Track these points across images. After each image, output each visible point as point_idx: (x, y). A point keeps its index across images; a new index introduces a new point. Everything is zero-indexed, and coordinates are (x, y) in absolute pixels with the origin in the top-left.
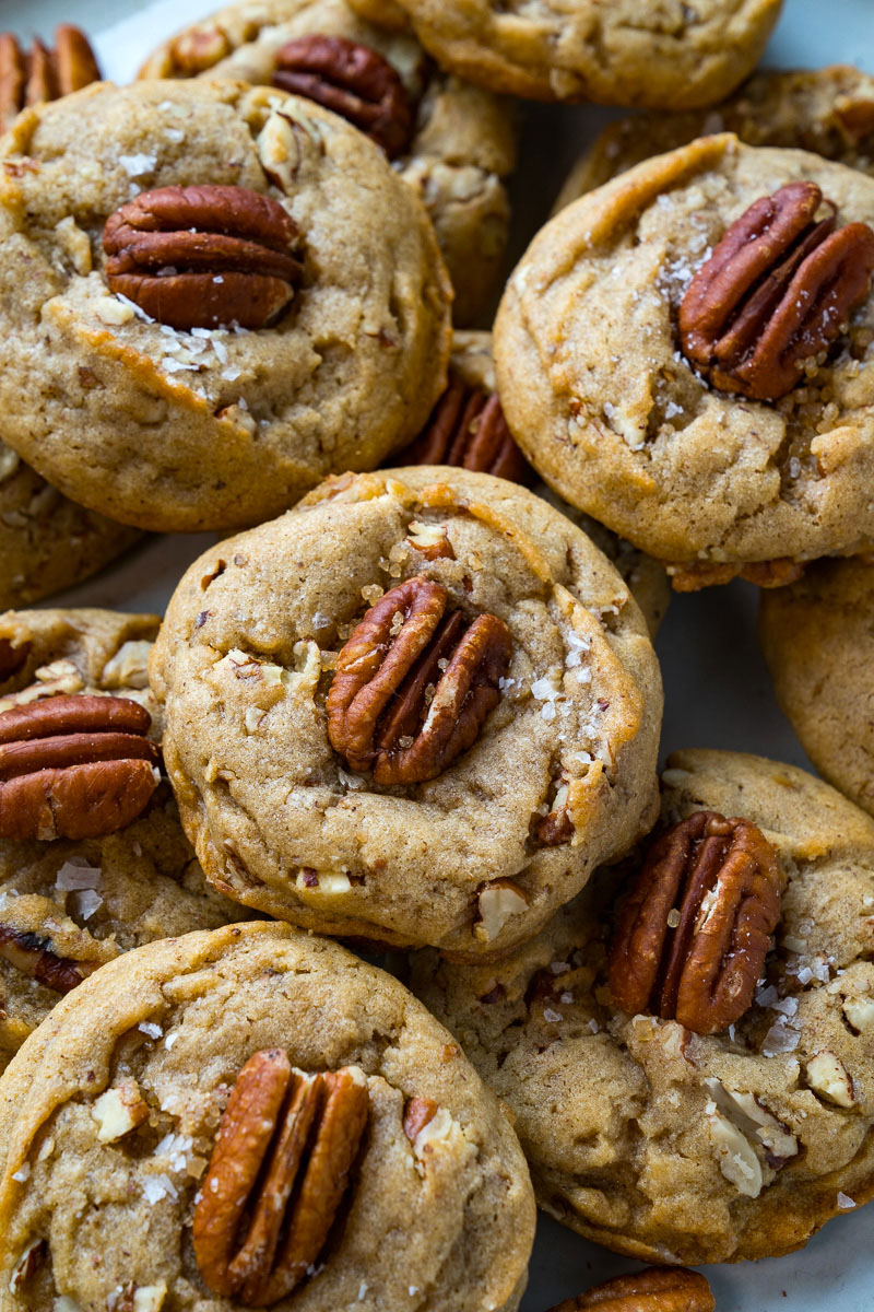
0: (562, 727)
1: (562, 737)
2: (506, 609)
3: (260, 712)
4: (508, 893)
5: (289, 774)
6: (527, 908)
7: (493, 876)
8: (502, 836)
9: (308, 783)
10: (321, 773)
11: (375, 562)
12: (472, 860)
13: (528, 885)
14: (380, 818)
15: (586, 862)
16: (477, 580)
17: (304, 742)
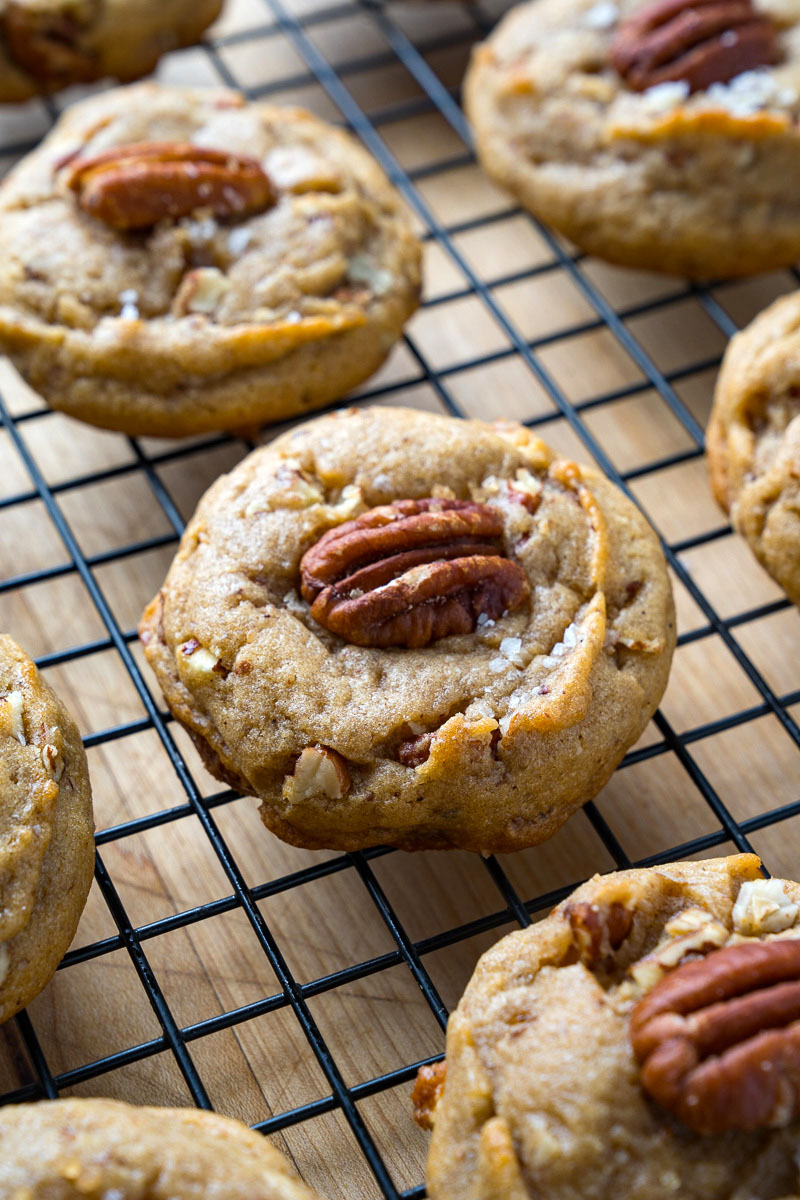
0: (495, 684)
1: (488, 690)
2: (541, 578)
3: (266, 506)
4: (328, 765)
5: (244, 560)
6: (340, 796)
7: (326, 742)
8: (362, 719)
9: (254, 577)
10: (271, 579)
11: (467, 479)
12: (323, 718)
13: (357, 781)
14: (281, 637)
15: (420, 800)
16: (534, 539)
17: (276, 545)
